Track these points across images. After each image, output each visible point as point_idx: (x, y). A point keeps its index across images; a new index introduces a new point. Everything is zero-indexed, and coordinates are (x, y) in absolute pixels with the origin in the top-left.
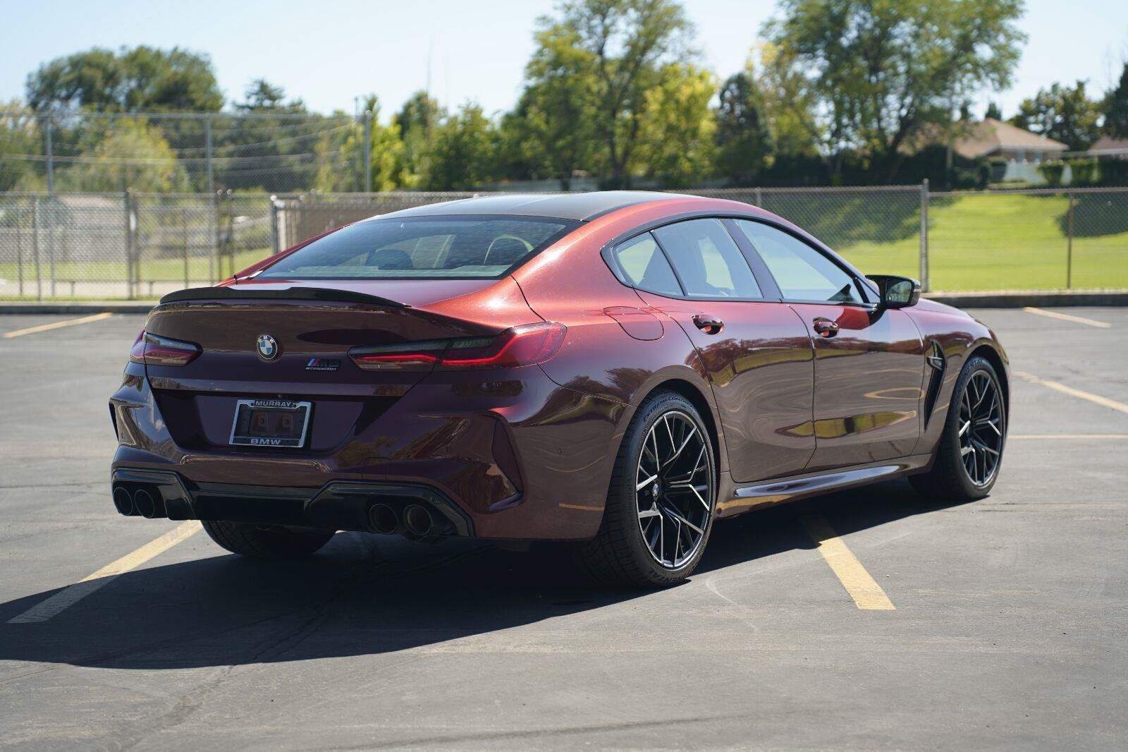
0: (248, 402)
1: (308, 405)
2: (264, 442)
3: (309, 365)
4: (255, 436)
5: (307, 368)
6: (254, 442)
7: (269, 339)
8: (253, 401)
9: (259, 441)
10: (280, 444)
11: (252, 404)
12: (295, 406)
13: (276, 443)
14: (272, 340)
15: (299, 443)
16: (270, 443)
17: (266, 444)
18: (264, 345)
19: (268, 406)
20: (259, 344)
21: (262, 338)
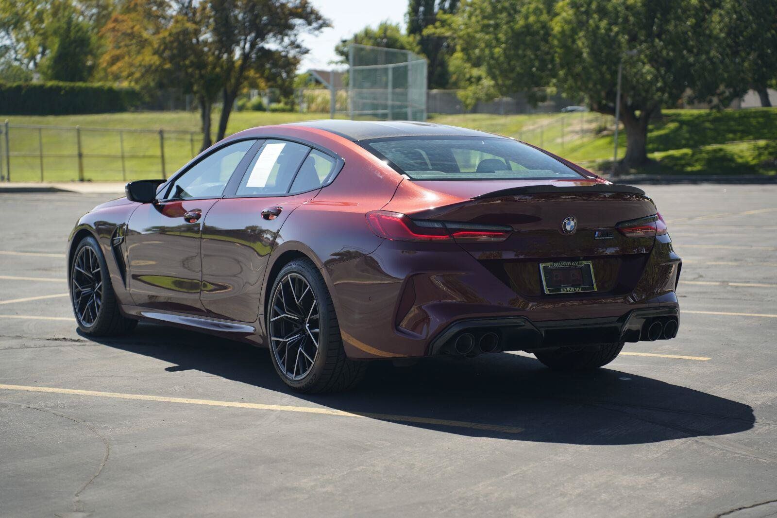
0: (548, 264)
1: (590, 263)
2: (571, 290)
3: (596, 236)
4: (563, 287)
5: (595, 238)
6: (563, 291)
7: (573, 220)
8: (552, 263)
9: (567, 290)
10: (581, 290)
11: (551, 265)
12: (581, 264)
13: (579, 290)
14: (575, 221)
15: (594, 289)
16: (575, 290)
17: (572, 291)
18: (569, 224)
19: (563, 265)
20: (565, 223)
21: (569, 220)
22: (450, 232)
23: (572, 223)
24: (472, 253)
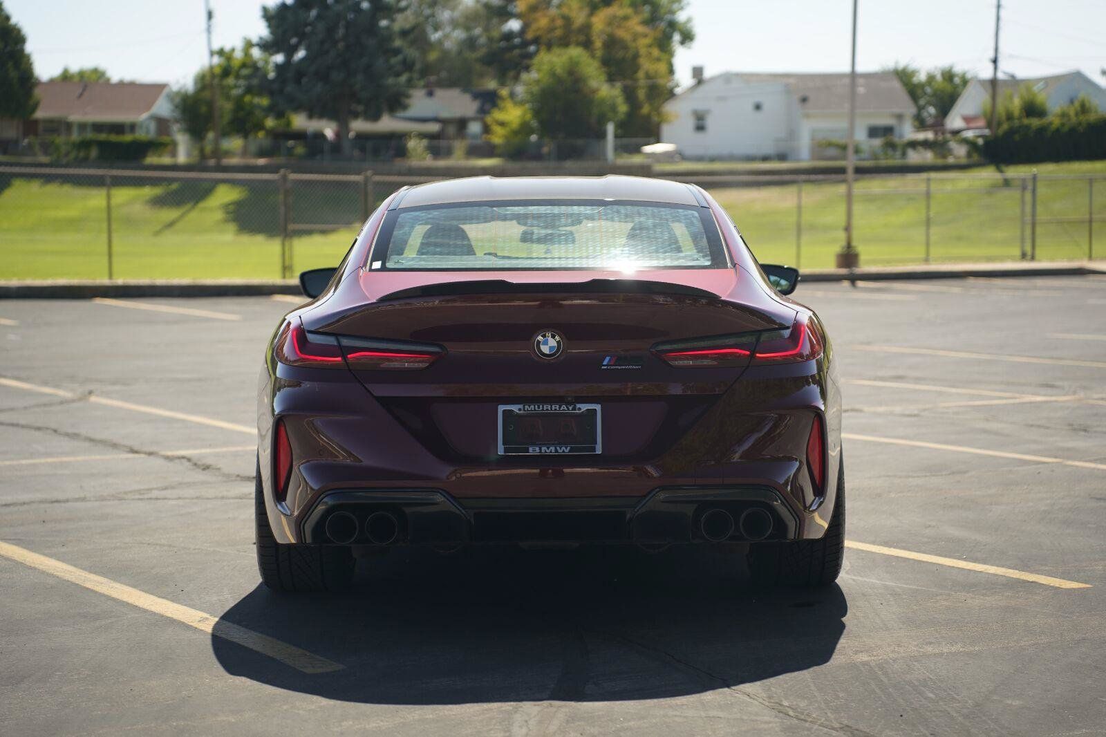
0: (515, 408)
1: (598, 407)
3: (605, 363)
4: (534, 444)
5: (603, 367)
7: (553, 337)
8: (521, 406)
10: (569, 452)
11: (520, 410)
12: (580, 409)
14: (557, 338)
15: (594, 449)
16: (556, 451)
17: (551, 452)
18: (546, 343)
19: (543, 410)
20: (539, 342)
21: (544, 336)
22: (343, 351)
23: (552, 342)
24: (369, 386)
